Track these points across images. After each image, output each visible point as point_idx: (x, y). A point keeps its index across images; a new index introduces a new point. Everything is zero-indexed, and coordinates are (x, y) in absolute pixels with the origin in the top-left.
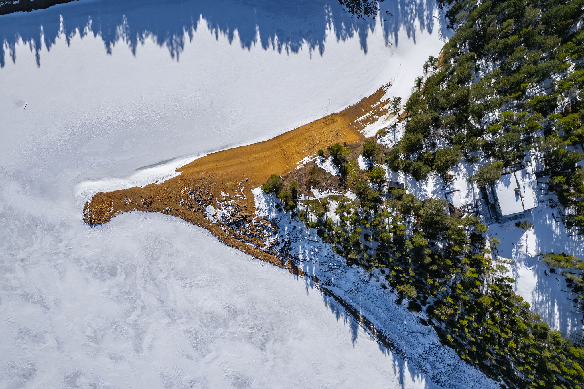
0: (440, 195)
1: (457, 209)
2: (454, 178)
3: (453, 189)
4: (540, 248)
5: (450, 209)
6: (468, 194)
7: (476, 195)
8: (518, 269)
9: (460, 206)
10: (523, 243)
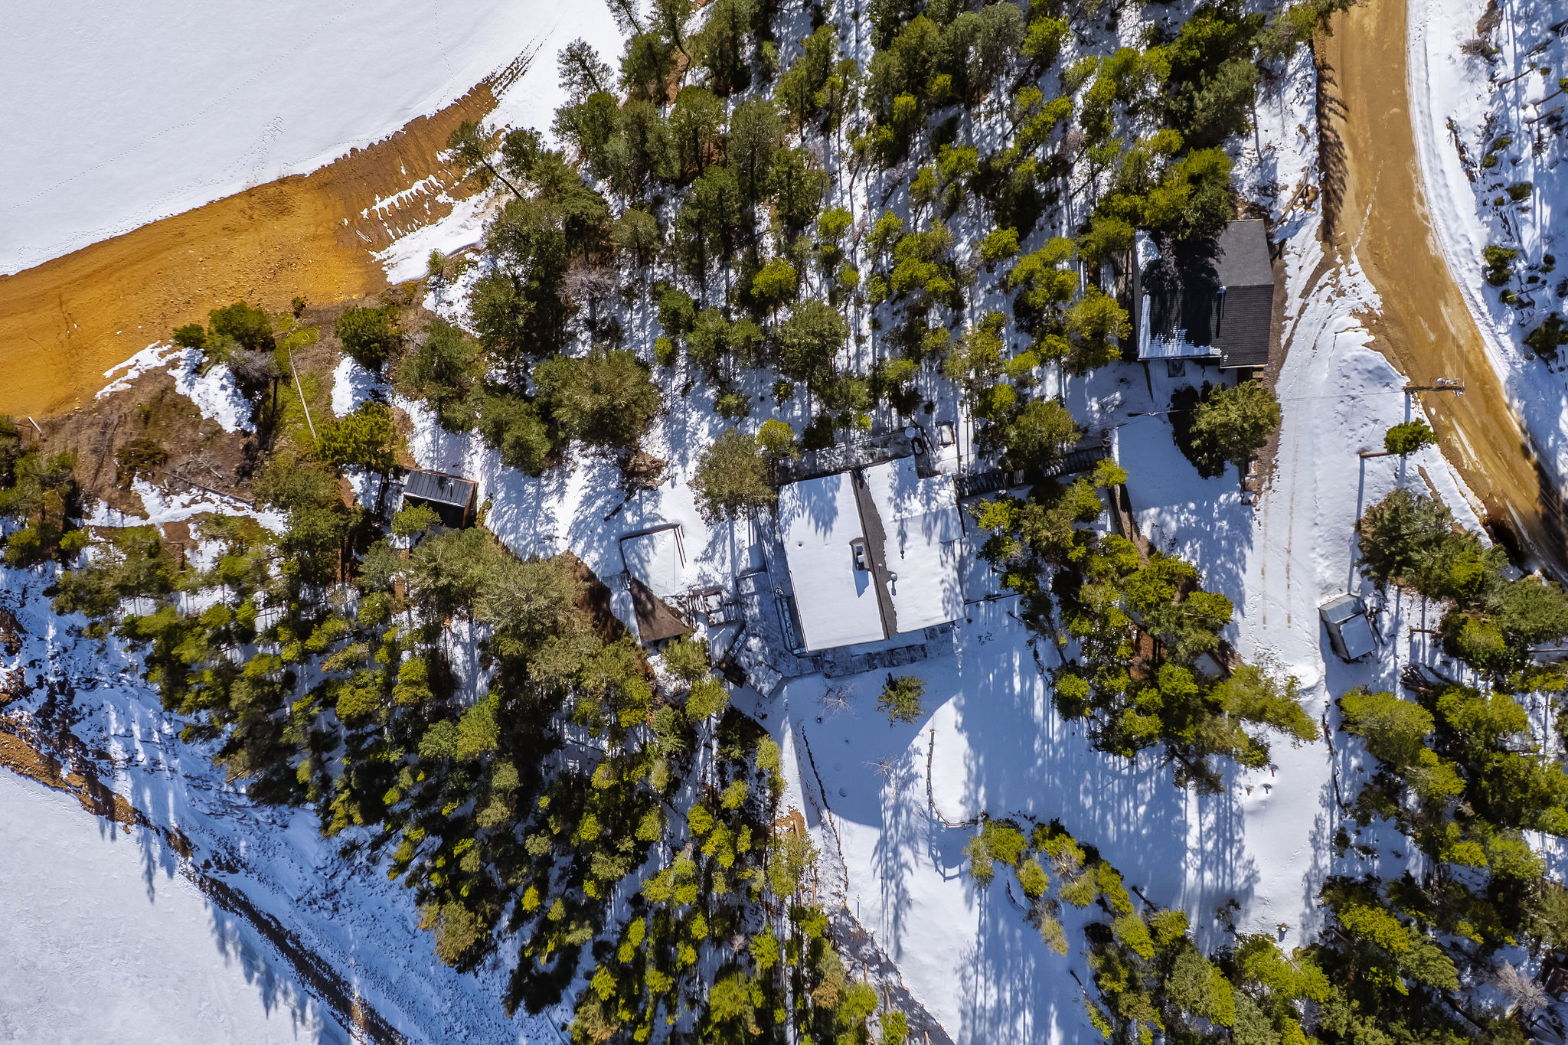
0: (600, 540)
1: (665, 605)
2: (665, 472)
3: (654, 520)
4: (982, 791)
5: (637, 601)
6: (712, 544)
7: (741, 551)
8: (906, 872)
9: (676, 592)
10: (919, 764)
